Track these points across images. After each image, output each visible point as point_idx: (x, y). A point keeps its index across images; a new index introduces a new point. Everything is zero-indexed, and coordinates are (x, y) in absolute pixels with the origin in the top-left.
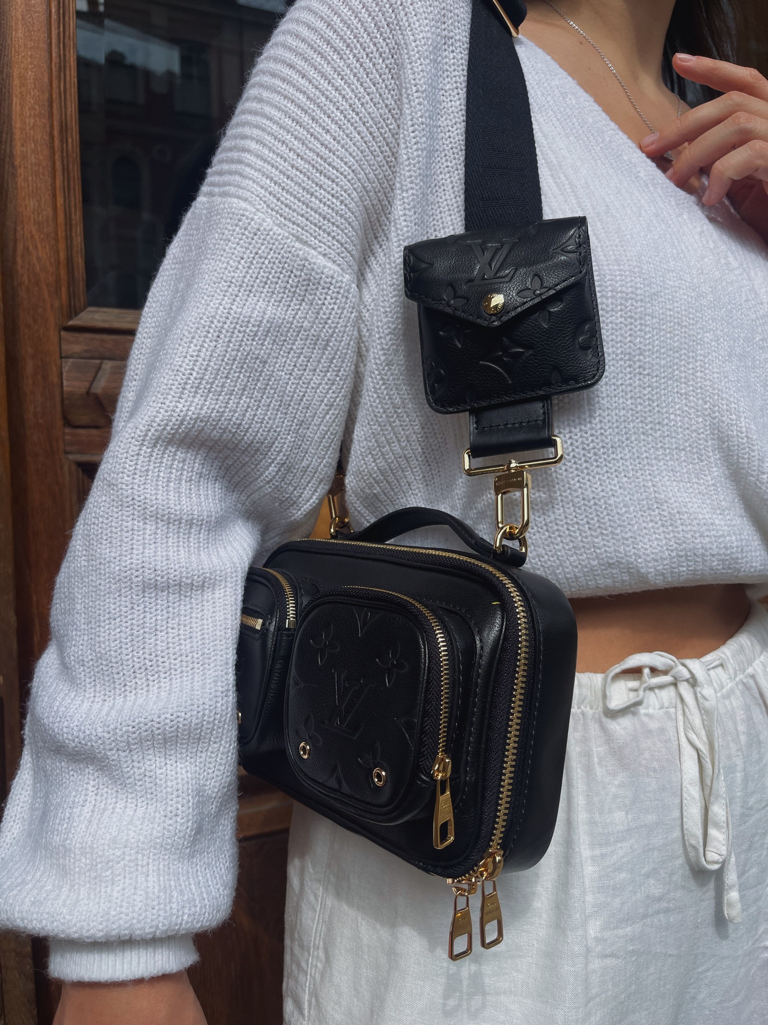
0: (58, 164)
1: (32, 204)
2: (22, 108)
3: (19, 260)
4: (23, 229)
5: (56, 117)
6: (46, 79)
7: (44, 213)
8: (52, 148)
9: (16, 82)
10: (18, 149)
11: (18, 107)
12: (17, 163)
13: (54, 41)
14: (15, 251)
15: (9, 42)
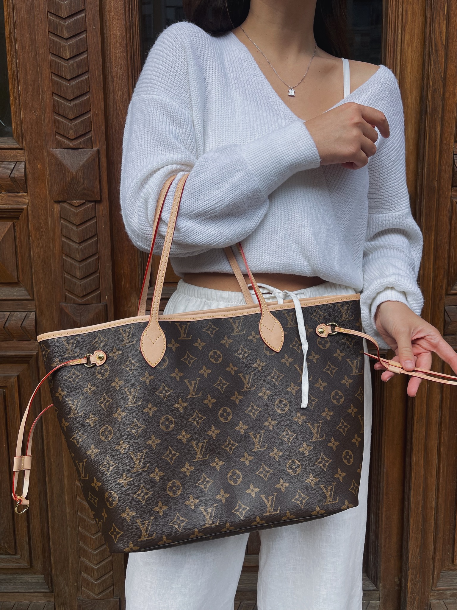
0: (130, 73)
1: (120, 93)
2: (115, 49)
3: (115, 119)
4: (116, 106)
5: (129, 52)
6: (124, 34)
7: (125, 97)
8: (128, 66)
9: (112, 37)
10: (114, 69)
11: (113, 49)
12: (113, 76)
13: (127, 14)
14: (113, 116)
15: (108, 18)
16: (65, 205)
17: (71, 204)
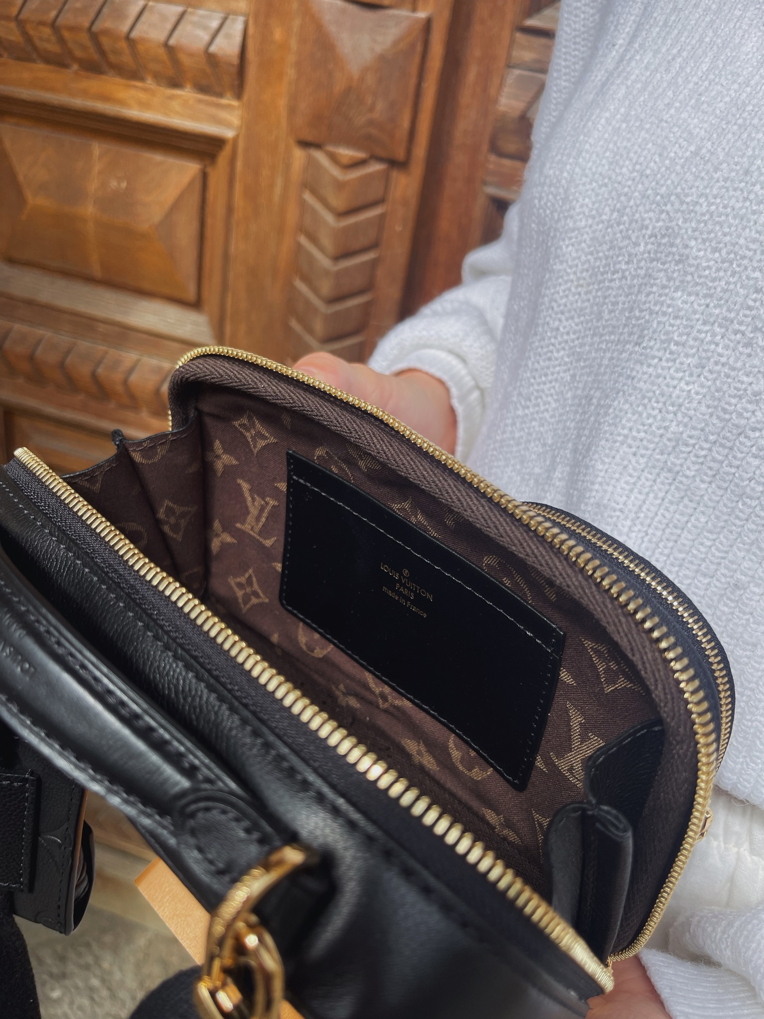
16: (319, 156)
17: (333, 158)
